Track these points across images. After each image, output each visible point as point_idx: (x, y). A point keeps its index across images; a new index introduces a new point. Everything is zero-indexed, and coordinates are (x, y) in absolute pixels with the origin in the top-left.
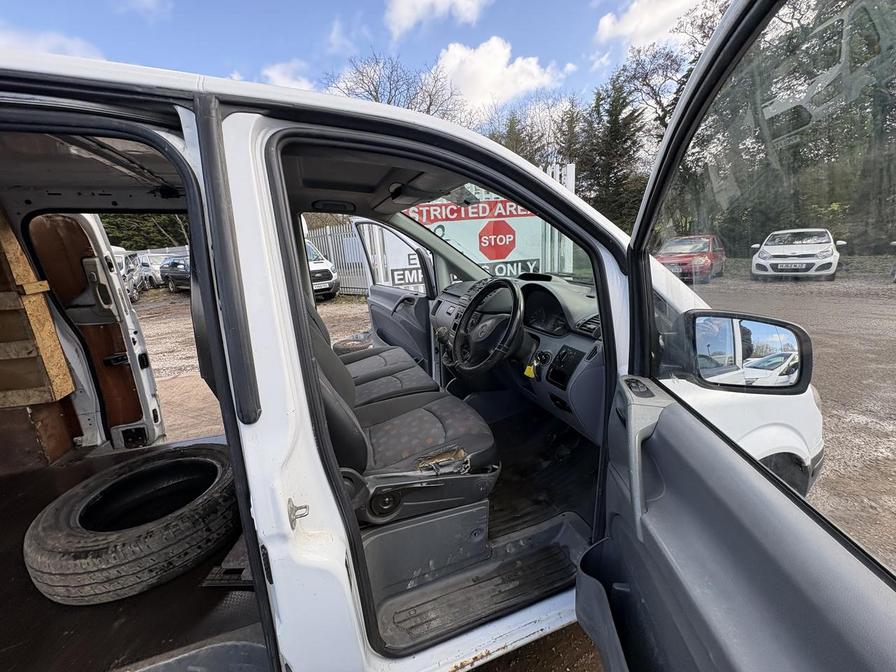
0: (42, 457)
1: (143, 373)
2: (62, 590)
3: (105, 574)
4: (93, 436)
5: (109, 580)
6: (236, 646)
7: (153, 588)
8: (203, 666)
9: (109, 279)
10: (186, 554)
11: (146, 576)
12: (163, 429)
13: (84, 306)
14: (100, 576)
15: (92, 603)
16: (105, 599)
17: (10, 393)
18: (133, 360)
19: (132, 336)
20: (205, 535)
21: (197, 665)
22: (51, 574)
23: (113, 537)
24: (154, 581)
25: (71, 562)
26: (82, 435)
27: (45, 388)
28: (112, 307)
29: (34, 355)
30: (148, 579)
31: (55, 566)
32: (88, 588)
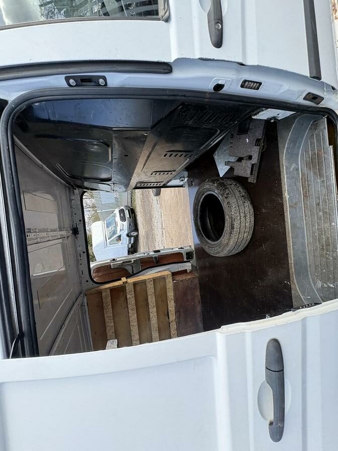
0: (194, 278)
1: (162, 252)
2: (245, 234)
3: (242, 217)
4: (188, 266)
5: (245, 217)
6: (287, 148)
7: (252, 203)
8: (292, 164)
9: (119, 261)
10: (240, 191)
11: (246, 204)
12: (188, 246)
13: (133, 271)
14: (243, 219)
15: (253, 224)
16: (253, 219)
17: (167, 287)
18: (157, 255)
19: (146, 255)
20: (232, 185)
21: (291, 166)
22: (238, 238)
23: (227, 217)
24: (249, 202)
25: (235, 229)
26: (187, 270)
27: (166, 277)
28: (132, 260)
29: (152, 280)
30: (248, 204)
31: (235, 236)
32: (247, 224)
